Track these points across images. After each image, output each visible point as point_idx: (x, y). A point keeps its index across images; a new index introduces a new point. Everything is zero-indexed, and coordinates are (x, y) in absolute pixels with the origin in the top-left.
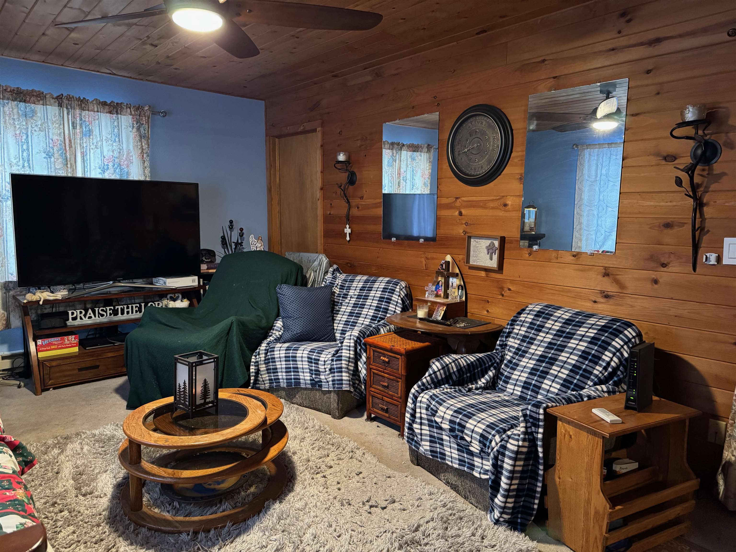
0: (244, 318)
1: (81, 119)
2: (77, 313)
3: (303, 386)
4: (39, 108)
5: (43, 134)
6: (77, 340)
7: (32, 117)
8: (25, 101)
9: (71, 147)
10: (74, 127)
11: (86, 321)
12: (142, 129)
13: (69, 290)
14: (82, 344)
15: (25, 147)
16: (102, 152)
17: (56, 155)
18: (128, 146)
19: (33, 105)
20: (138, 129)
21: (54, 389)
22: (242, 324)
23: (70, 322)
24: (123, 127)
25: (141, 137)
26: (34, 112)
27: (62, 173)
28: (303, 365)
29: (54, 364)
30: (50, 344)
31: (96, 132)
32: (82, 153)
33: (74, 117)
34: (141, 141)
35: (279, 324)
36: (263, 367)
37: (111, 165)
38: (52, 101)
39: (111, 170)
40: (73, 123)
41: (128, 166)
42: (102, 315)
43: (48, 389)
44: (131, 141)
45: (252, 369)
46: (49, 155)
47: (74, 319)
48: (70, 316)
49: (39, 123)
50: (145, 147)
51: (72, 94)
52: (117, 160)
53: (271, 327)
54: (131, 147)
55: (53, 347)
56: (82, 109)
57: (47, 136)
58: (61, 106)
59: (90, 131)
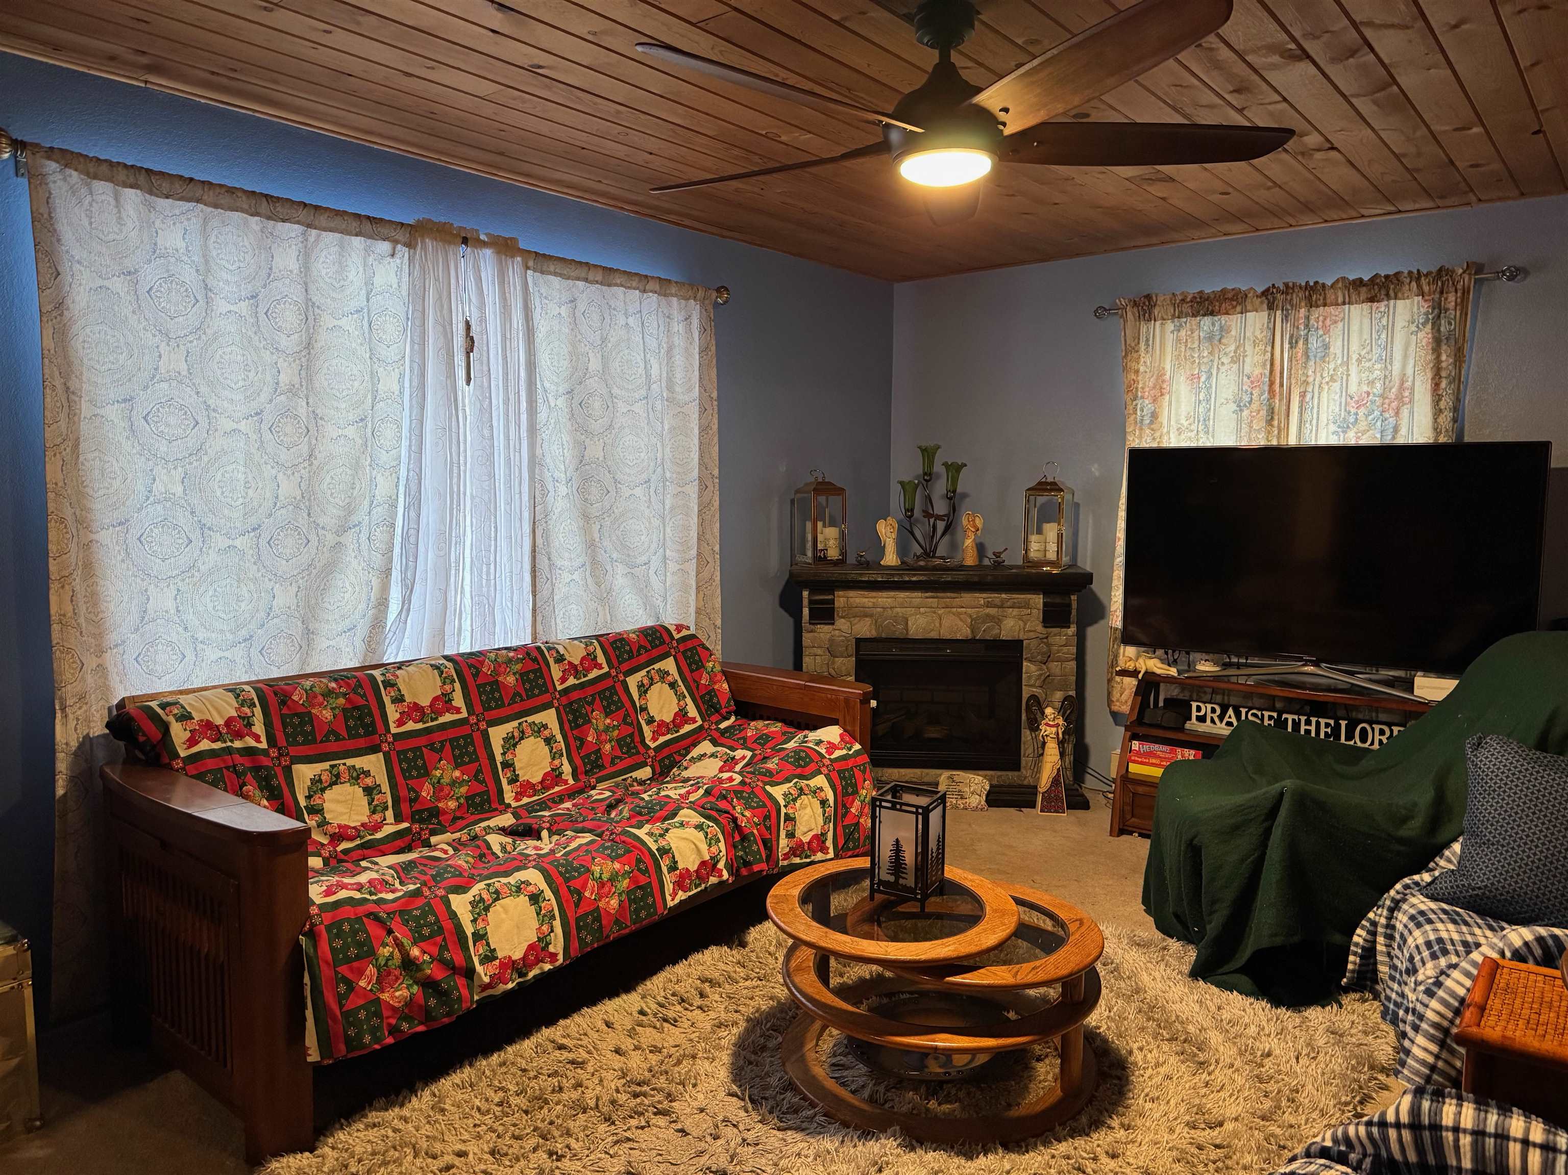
1: (1308, 327)
2: (1206, 708)
4: (1233, 321)
8: (1212, 313)
9: (1281, 385)
10: (1293, 346)
11: (1222, 729)
12: (1444, 323)
16: (1344, 388)
18: (1404, 366)
20: (1434, 324)
22: (1319, 808)
23: (1193, 724)
24: (1400, 323)
25: (1438, 340)
26: (1225, 330)
27: (1262, 439)
30: (1151, 754)
31: (1336, 347)
32: (1301, 394)
33: (1294, 326)
34: (1437, 350)
35: (1457, 850)
36: (1383, 945)
37: (1362, 411)
38: (1257, 301)
39: (1362, 422)
40: (1292, 337)
41: (1399, 411)
44: (1412, 352)
46: (1243, 406)
47: (1201, 719)
48: (1194, 713)
49: (1232, 348)
51: (1290, 280)
54: (1411, 370)
55: (1153, 761)
56: (1311, 305)
57: (1240, 371)
58: (1271, 307)
59: (1326, 347)
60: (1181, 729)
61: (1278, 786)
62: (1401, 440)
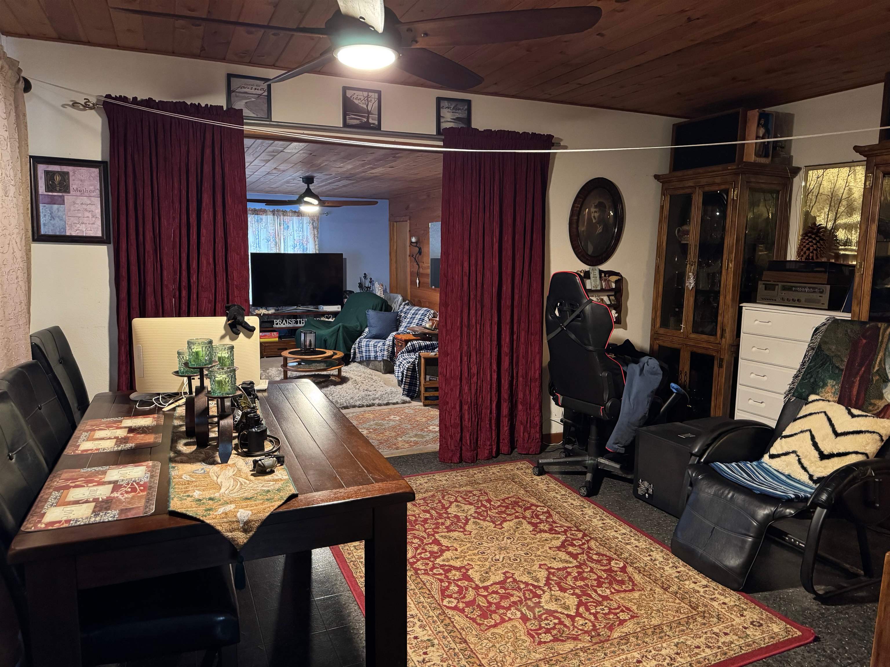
0: (347, 325)
1: (283, 221)
2: (278, 321)
3: (372, 359)
4: (264, 217)
5: (265, 230)
6: (278, 335)
7: (260, 222)
8: (258, 214)
9: (278, 236)
10: (280, 226)
11: (282, 326)
12: (314, 224)
13: (275, 310)
14: (280, 337)
15: (257, 237)
16: (294, 237)
17: (271, 240)
18: (307, 233)
19: (261, 216)
20: (313, 224)
21: (267, 357)
22: (344, 327)
23: (275, 326)
24: (305, 223)
25: (314, 228)
26: (261, 219)
27: (274, 251)
28: (372, 349)
29: (267, 345)
30: (265, 336)
31: (291, 227)
32: (284, 239)
33: (280, 220)
34: (314, 230)
35: (367, 330)
36: (357, 350)
37: (298, 244)
38: (270, 213)
39: (298, 247)
40: (280, 223)
41: (307, 245)
42: (290, 323)
43: (263, 357)
44: (309, 230)
45: (352, 351)
46: (268, 241)
47: (277, 324)
48: (275, 323)
49: (264, 224)
50: (316, 233)
51: (279, 209)
52: (301, 241)
53: (363, 331)
54: (308, 234)
56: (284, 215)
57: (267, 231)
58: (274, 215)
59: (288, 227)
60: (273, 327)
61: (338, 325)
62: (308, 252)
